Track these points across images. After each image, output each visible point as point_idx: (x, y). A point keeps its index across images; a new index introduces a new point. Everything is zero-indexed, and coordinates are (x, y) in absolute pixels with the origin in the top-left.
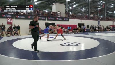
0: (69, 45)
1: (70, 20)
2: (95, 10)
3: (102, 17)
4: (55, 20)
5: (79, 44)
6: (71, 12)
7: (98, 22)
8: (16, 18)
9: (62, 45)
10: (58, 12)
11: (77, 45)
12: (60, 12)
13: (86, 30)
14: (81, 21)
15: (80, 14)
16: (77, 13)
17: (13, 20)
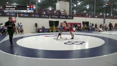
0: (73, 43)
1: (74, 18)
2: (100, 7)
3: (108, 15)
4: (59, 18)
5: (84, 42)
6: (76, 10)
7: (104, 20)
8: (20, 16)
9: (65, 43)
10: (62, 10)
11: (81, 44)
12: (64, 10)
13: (91, 29)
14: (86, 19)
15: (85, 12)
16: (82, 11)
17: (16, 18)
